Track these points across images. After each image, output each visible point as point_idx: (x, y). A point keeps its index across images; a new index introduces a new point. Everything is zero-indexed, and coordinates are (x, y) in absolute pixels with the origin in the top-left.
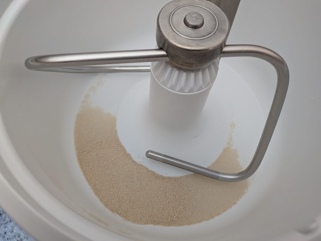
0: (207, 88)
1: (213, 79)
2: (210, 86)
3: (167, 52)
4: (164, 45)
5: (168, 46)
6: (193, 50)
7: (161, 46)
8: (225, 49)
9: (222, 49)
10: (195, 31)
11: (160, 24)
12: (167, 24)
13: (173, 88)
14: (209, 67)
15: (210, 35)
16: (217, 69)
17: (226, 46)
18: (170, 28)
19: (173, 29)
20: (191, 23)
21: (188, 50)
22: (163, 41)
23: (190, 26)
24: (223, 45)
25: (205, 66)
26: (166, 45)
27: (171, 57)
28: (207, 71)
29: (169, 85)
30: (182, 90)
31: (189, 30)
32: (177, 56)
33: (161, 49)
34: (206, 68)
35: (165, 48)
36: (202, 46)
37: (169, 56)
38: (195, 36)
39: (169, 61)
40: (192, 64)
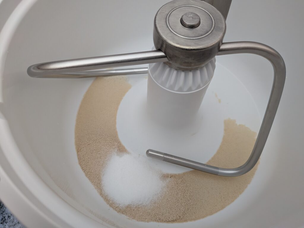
0: (205, 86)
1: (210, 76)
2: (208, 84)
3: (165, 53)
4: (162, 46)
5: (166, 47)
6: (192, 50)
7: (159, 47)
8: (223, 47)
9: (219, 47)
10: (193, 31)
11: (158, 26)
12: (165, 26)
13: (172, 87)
14: (207, 66)
15: (207, 34)
16: (214, 67)
17: (223, 44)
18: (168, 29)
19: (170, 30)
20: (188, 23)
21: (187, 50)
22: (161, 42)
23: (187, 26)
24: (221, 44)
25: (203, 65)
26: (164, 46)
27: (170, 58)
28: (205, 69)
29: (167, 85)
30: (180, 89)
31: (186, 30)
32: (176, 57)
33: (159, 50)
34: (203, 67)
35: (163, 49)
36: (200, 45)
37: (168, 57)
38: (193, 35)
39: (167, 62)
40: (191, 63)
